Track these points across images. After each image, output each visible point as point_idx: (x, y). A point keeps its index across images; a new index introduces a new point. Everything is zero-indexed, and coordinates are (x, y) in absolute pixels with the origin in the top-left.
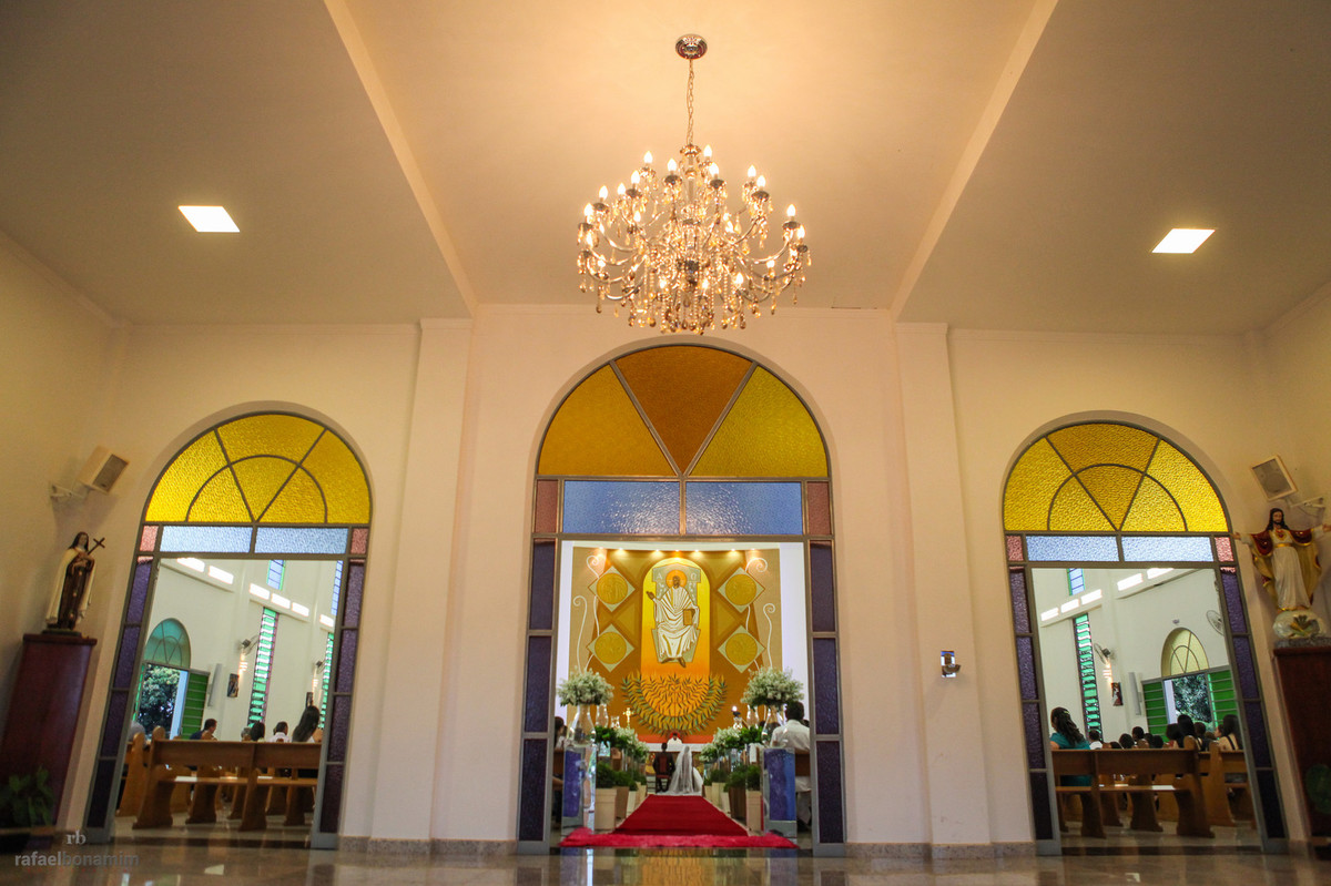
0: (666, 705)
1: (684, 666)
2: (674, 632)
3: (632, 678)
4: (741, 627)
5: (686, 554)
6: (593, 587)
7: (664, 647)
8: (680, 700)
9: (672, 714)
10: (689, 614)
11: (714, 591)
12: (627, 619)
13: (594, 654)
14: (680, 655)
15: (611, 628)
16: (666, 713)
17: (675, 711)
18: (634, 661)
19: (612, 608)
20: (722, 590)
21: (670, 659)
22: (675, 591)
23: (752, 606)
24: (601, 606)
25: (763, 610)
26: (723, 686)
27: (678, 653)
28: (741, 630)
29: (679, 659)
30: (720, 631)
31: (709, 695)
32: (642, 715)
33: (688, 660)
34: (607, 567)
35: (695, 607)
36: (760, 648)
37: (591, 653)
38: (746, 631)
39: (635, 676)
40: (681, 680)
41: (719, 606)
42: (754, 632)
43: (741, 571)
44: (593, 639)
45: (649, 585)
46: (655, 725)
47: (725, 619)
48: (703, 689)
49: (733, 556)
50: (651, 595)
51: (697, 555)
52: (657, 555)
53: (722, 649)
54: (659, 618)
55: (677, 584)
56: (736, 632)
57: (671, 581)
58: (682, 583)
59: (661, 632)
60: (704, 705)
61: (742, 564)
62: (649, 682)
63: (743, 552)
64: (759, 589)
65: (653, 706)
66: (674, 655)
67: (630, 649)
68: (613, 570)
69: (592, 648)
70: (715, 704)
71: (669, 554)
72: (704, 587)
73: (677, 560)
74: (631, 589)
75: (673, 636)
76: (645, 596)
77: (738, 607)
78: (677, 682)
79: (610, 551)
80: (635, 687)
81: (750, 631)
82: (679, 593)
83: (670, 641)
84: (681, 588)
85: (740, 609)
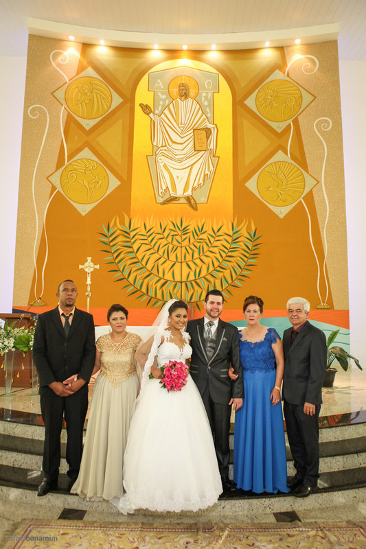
0: (169, 264)
1: (195, 209)
2: (180, 161)
3: (117, 226)
4: (280, 152)
5: (197, 54)
6: (60, 94)
7: (165, 182)
8: (189, 257)
9: (178, 278)
10: (202, 136)
11: (238, 104)
12: (111, 140)
13: (59, 188)
14: (189, 193)
15: (86, 153)
16: (168, 276)
17: (182, 273)
18: (120, 200)
19: (88, 124)
20: (250, 102)
21: (175, 199)
22: (182, 104)
23: (296, 122)
24: (70, 120)
25: (313, 128)
26: (254, 237)
27: (185, 190)
28: (280, 156)
29: (188, 199)
30: (249, 158)
31: (233, 249)
32: (131, 279)
33: (201, 199)
34: (81, 69)
35: (210, 126)
36: (310, 183)
37: (54, 188)
38: (288, 158)
39: (122, 223)
40: (191, 228)
41: (246, 123)
42: (300, 159)
43: (278, 75)
44: (57, 168)
45: (143, 95)
46: (152, 293)
47: (256, 142)
48: (223, 242)
49: (267, 55)
50: (146, 109)
51: (214, 56)
52: (155, 55)
53: (251, 185)
54: (159, 140)
55: (184, 94)
56: (271, 161)
57: (175, 91)
58: (192, 92)
59: (162, 161)
60: (225, 264)
61: (281, 65)
62: (144, 232)
63: (281, 49)
64: (307, 98)
65: (149, 266)
66: (180, 193)
67: (114, 183)
68: (90, 71)
69: (56, 179)
70: (242, 264)
71: (172, 53)
72: (224, 100)
73: (185, 63)
74: (117, 100)
75: (179, 165)
76: (138, 110)
77: (274, 125)
78: (185, 231)
79: (86, 46)
80: (121, 239)
81: (293, 157)
82: (187, 109)
83: (175, 173)
84: (190, 100)
85: (279, 127)
